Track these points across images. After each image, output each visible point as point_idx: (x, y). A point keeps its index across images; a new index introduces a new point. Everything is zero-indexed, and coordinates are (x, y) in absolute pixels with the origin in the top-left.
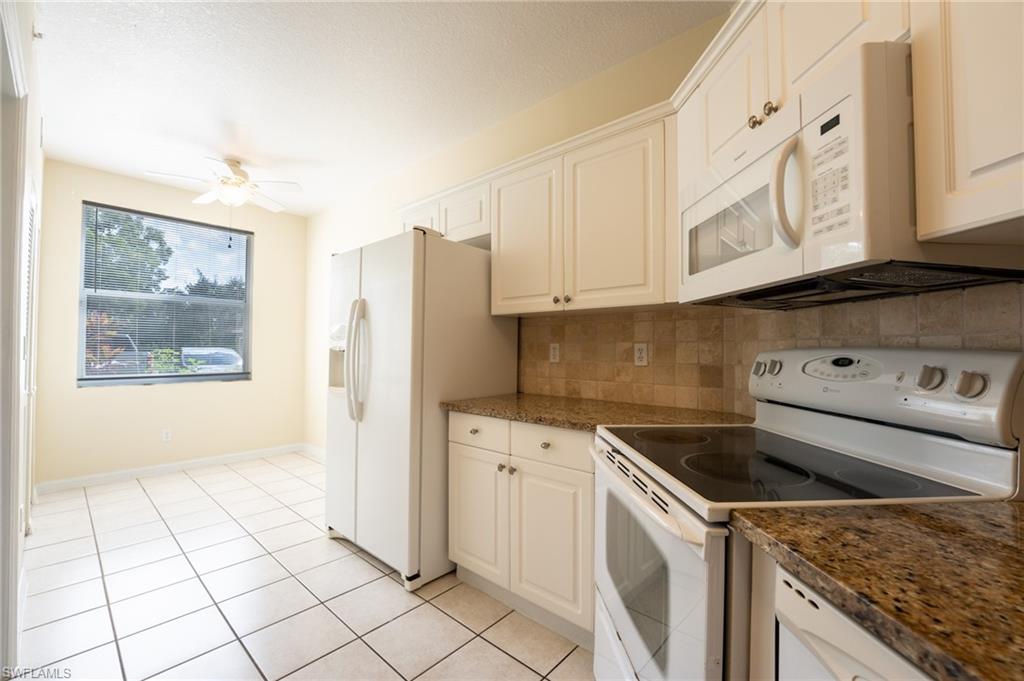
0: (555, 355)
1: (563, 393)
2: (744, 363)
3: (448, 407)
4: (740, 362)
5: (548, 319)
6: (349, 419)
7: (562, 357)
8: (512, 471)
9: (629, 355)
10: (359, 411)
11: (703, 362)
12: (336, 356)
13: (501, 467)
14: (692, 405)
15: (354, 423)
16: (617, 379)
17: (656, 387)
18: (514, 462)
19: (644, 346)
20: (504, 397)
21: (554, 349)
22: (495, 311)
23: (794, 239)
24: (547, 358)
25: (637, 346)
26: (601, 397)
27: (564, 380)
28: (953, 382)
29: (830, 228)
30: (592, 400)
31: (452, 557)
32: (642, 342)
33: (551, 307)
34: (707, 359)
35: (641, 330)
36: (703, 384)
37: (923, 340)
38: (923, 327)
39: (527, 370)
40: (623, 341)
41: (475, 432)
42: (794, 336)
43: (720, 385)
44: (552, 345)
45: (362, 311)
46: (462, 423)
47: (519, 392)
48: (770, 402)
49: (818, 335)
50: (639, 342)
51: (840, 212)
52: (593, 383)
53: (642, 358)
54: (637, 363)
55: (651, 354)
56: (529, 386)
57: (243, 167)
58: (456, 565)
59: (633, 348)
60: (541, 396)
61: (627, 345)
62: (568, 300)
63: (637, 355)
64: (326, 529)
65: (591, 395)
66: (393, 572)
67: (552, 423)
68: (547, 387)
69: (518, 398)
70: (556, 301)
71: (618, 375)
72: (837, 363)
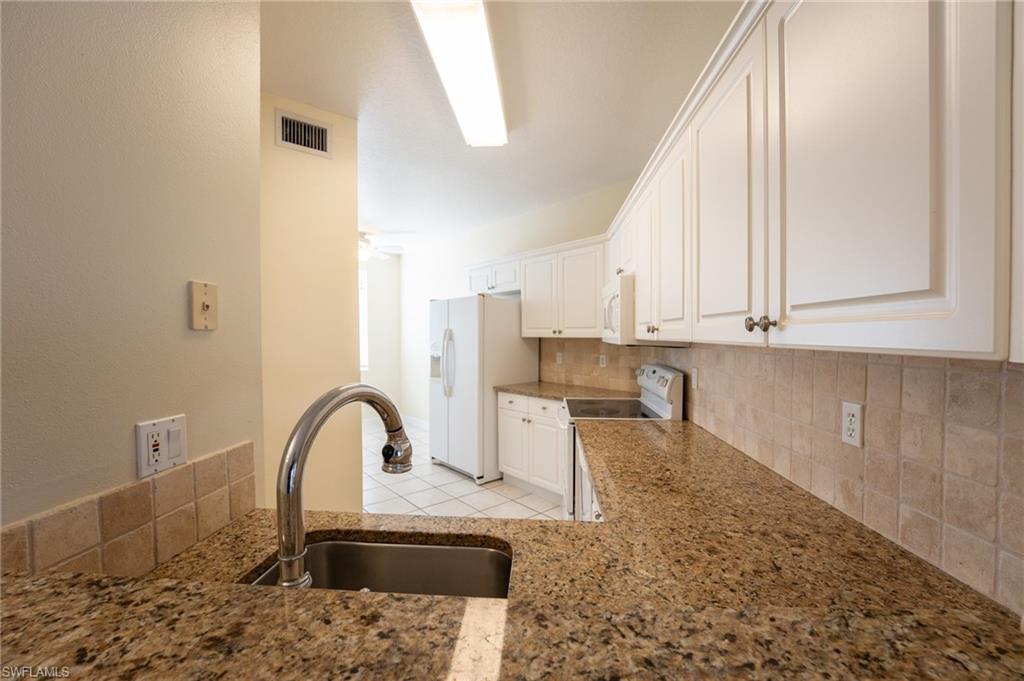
0: (559, 361)
1: (564, 382)
3: (498, 390)
6: (443, 395)
7: (563, 360)
8: (529, 421)
9: (597, 361)
10: (449, 392)
12: (435, 360)
13: (524, 420)
15: (445, 398)
16: (591, 374)
17: (610, 379)
18: (530, 417)
20: (529, 384)
21: (559, 356)
22: (524, 335)
24: (555, 361)
27: (565, 374)
31: (500, 469)
32: (603, 356)
33: (552, 336)
35: (603, 347)
39: (545, 368)
40: (594, 353)
41: (511, 402)
44: (557, 354)
45: (450, 336)
46: (504, 398)
47: (540, 381)
52: (579, 376)
53: (603, 364)
54: (601, 365)
55: (607, 362)
56: (546, 378)
57: (367, 237)
58: (502, 473)
59: (599, 357)
60: (553, 383)
61: (596, 355)
62: (560, 332)
63: (601, 361)
64: (429, 459)
65: (578, 383)
66: (469, 477)
67: (546, 397)
68: (556, 378)
69: (539, 385)
70: (555, 332)
71: (592, 372)
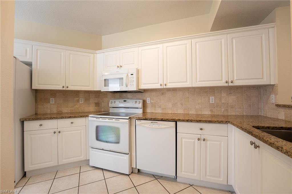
1: (56, 112)
2: (104, 102)
3: (24, 120)
4: (103, 102)
5: (49, 91)
7: (55, 102)
8: (59, 132)
9: (78, 101)
11: (96, 102)
13: (55, 132)
14: (93, 111)
16: (75, 107)
17: (85, 108)
19: (82, 99)
21: (52, 100)
22: (34, 88)
23: (127, 86)
24: (49, 102)
25: (80, 99)
26: (69, 111)
27: (56, 109)
28: (138, 103)
29: (132, 86)
30: (67, 113)
32: (82, 98)
34: (96, 101)
35: (81, 95)
36: (96, 106)
37: (133, 98)
38: (133, 97)
40: (76, 98)
41: (41, 125)
42: (114, 97)
43: (99, 106)
44: (51, 99)
47: (36, 114)
48: (113, 108)
49: (119, 97)
50: (81, 98)
51: (133, 84)
52: (67, 108)
53: (82, 101)
54: (80, 103)
55: (84, 101)
59: (79, 99)
60: (47, 114)
61: (77, 99)
63: (80, 101)
65: (66, 111)
68: (49, 111)
69: (36, 116)
70: (63, 87)
71: (75, 106)
72: (124, 101)
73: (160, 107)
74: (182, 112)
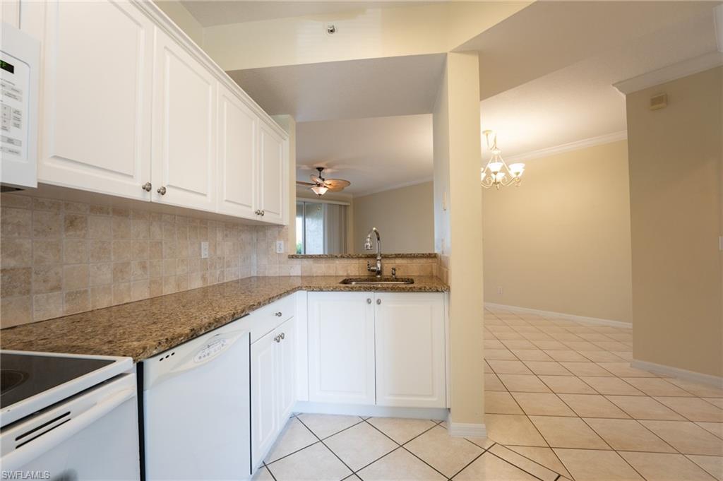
73: (58, 288)
74: (147, 295)
